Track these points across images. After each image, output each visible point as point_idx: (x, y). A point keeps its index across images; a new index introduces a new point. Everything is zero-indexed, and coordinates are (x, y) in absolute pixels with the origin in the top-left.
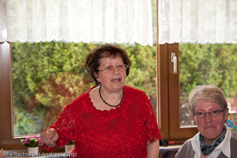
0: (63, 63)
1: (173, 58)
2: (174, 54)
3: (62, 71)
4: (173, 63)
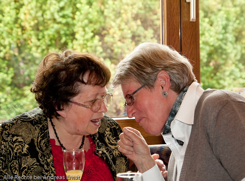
4: (189, 3)
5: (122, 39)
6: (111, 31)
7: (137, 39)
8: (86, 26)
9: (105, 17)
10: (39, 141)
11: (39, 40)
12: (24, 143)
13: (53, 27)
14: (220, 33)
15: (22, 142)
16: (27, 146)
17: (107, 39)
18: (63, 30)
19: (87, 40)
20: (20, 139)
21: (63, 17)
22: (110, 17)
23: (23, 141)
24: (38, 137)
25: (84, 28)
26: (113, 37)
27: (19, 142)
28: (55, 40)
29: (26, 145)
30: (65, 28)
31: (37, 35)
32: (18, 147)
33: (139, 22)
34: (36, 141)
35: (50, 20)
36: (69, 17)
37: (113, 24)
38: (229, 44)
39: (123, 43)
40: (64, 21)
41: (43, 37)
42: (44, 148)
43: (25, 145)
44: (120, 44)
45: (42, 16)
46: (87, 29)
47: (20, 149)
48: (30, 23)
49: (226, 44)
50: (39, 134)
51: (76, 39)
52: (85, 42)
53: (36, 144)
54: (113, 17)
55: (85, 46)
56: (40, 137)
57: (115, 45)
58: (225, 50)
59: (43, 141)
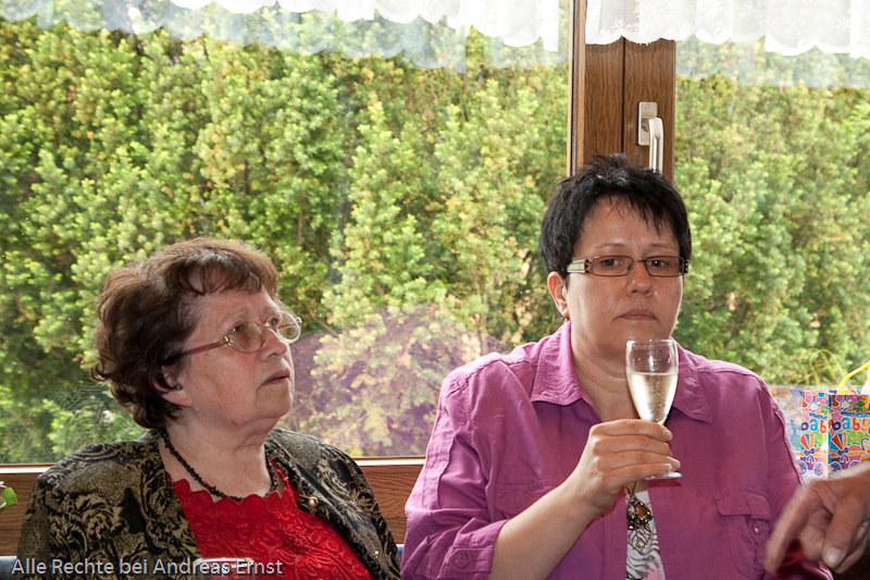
0: (75, 243)
1: (646, 129)
2: (653, 107)
3: (67, 283)
4: (646, 149)
5: (481, 226)
6: (452, 203)
7: (522, 226)
8: (383, 185)
9: (437, 164)
10: (145, 494)
11: (248, 219)
12: (108, 507)
13: (288, 186)
14: (751, 221)
15: (102, 503)
16: (117, 510)
17: (438, 224)
18: (318, 194)
19: (384, 226)
20: (94, 499)
21: (319, 157)
22: (449, 165)
23: (104, 501)
24: (142, 485)
25: (375, 191)
26: (458, 221)
27: (94, 507)
28: (296, 221)
29: (114, 509)
30: (324, 189)
31: (244, 207)
32: (93, 520)
33: (529, 182)
34: (139, 493)
35: (279, 164)
36: (336, 159)
37: (458, 184)
38: (775, 252)
39: (485, 237)
40: (320, 169)
41: (262, 212)
42: (160, 509)
43: (112, 510)
44: (473, 239)
45: (262, 152)
46: (383, 194)
47: (101, 521)
48: (225, 171)
49: (766, 253)
50: (142, 477)
51: (354, 223)
52: (378, 230)
53: (140, 500)
54: (458, 166)
55: (377, 242)
56: (145, 486)
57: (460, 243)
58: (764, 267)
59: (156, 495)
